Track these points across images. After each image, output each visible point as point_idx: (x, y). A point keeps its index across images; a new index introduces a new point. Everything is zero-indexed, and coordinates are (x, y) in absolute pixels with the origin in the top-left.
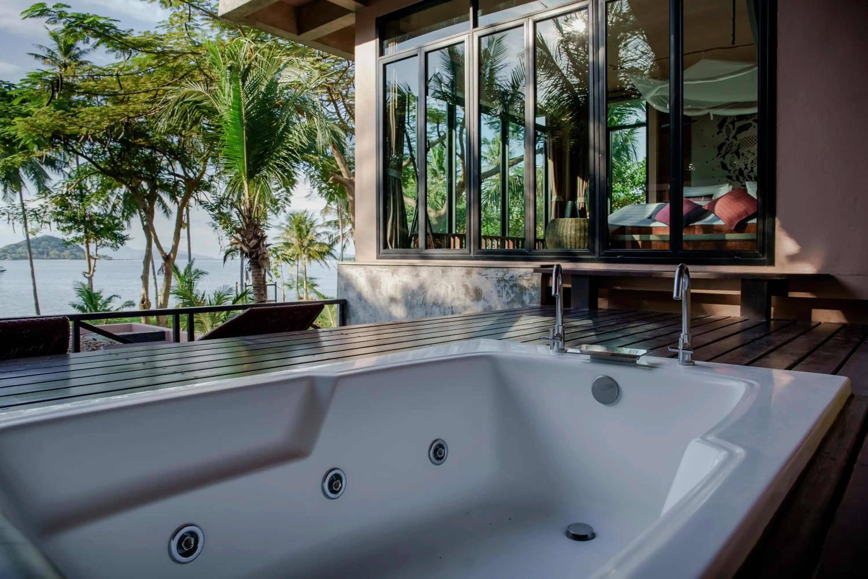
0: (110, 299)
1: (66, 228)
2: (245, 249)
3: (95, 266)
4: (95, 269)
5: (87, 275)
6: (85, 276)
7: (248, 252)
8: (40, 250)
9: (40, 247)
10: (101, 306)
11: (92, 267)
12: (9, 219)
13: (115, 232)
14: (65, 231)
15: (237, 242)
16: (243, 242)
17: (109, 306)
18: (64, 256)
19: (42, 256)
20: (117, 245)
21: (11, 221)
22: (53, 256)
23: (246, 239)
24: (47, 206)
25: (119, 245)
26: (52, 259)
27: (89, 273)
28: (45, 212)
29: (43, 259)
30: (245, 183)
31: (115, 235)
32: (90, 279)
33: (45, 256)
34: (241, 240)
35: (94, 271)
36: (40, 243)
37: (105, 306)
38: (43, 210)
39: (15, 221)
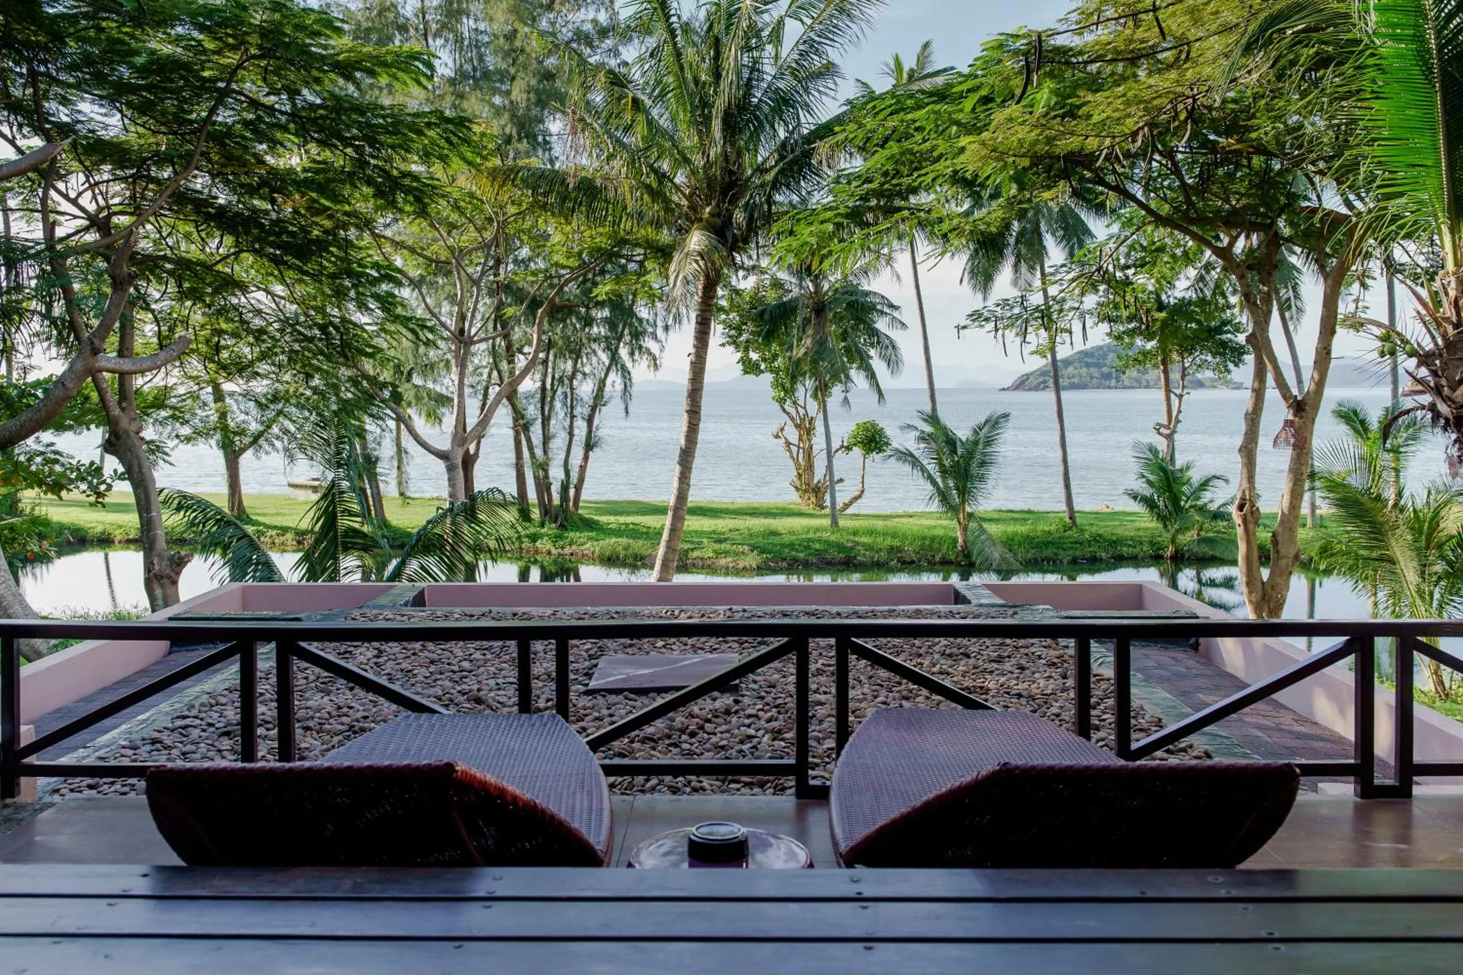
0: (1205, 484)
1: (1124, 332)
2: (1443, 408)
3: (1179, 412)
4: (1180, 417)
5: (1162, 430)
6: (1159, 433)
7: (1451, 417)
8: (1105, 370)
9: (1105, 365)
10: (1188, 499)
11: (1174, 414)
12: (997, 330)
13: (1224, 337)
14: (1123, 339)
15: (1420, 388)
16: (1437, 390)
17: (1206, 496)
18: (1147, 381)
19: (1107, 382)
20: (1226, 366)
21: (1000, 332)
22: (1126, 382)
23: (1444, 382)
24: (1064, 300)
25: (1231, 366)
26: (1125, 388)
27: (1167, 427)
28: (1061, 311)
29: (1109, 388)
30: (1445, 229)
31: (1224, 344)
32: (1170, 437)
33: (1113, 383)
34: (1432, 384)
35: (1178, 421)
36: (1104, 356)
37: (1198, 498)
38: (1057, 307)
39: (1007, 332)
